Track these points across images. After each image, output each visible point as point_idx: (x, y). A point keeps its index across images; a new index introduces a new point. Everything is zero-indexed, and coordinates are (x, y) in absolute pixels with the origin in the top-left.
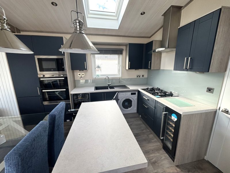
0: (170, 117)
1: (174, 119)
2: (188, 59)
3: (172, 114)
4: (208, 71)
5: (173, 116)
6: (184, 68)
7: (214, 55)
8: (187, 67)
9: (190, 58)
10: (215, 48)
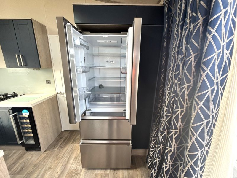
0: (21, 116)
1: (26, 115)
2: (19, 56)
3: (22, 112)
4: (40, 67)
5: (23, 112)
6: (19, 65)
7: (40, 55)
8: (22, 64)
9: (21, 56)
10: (39, 50)
